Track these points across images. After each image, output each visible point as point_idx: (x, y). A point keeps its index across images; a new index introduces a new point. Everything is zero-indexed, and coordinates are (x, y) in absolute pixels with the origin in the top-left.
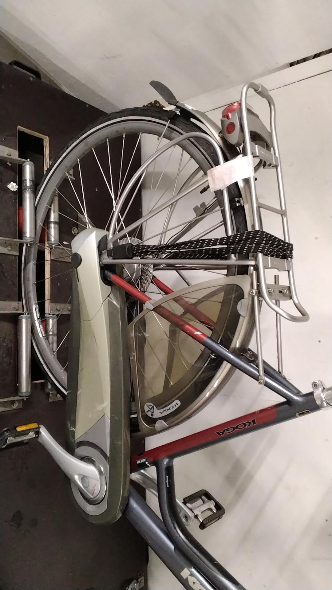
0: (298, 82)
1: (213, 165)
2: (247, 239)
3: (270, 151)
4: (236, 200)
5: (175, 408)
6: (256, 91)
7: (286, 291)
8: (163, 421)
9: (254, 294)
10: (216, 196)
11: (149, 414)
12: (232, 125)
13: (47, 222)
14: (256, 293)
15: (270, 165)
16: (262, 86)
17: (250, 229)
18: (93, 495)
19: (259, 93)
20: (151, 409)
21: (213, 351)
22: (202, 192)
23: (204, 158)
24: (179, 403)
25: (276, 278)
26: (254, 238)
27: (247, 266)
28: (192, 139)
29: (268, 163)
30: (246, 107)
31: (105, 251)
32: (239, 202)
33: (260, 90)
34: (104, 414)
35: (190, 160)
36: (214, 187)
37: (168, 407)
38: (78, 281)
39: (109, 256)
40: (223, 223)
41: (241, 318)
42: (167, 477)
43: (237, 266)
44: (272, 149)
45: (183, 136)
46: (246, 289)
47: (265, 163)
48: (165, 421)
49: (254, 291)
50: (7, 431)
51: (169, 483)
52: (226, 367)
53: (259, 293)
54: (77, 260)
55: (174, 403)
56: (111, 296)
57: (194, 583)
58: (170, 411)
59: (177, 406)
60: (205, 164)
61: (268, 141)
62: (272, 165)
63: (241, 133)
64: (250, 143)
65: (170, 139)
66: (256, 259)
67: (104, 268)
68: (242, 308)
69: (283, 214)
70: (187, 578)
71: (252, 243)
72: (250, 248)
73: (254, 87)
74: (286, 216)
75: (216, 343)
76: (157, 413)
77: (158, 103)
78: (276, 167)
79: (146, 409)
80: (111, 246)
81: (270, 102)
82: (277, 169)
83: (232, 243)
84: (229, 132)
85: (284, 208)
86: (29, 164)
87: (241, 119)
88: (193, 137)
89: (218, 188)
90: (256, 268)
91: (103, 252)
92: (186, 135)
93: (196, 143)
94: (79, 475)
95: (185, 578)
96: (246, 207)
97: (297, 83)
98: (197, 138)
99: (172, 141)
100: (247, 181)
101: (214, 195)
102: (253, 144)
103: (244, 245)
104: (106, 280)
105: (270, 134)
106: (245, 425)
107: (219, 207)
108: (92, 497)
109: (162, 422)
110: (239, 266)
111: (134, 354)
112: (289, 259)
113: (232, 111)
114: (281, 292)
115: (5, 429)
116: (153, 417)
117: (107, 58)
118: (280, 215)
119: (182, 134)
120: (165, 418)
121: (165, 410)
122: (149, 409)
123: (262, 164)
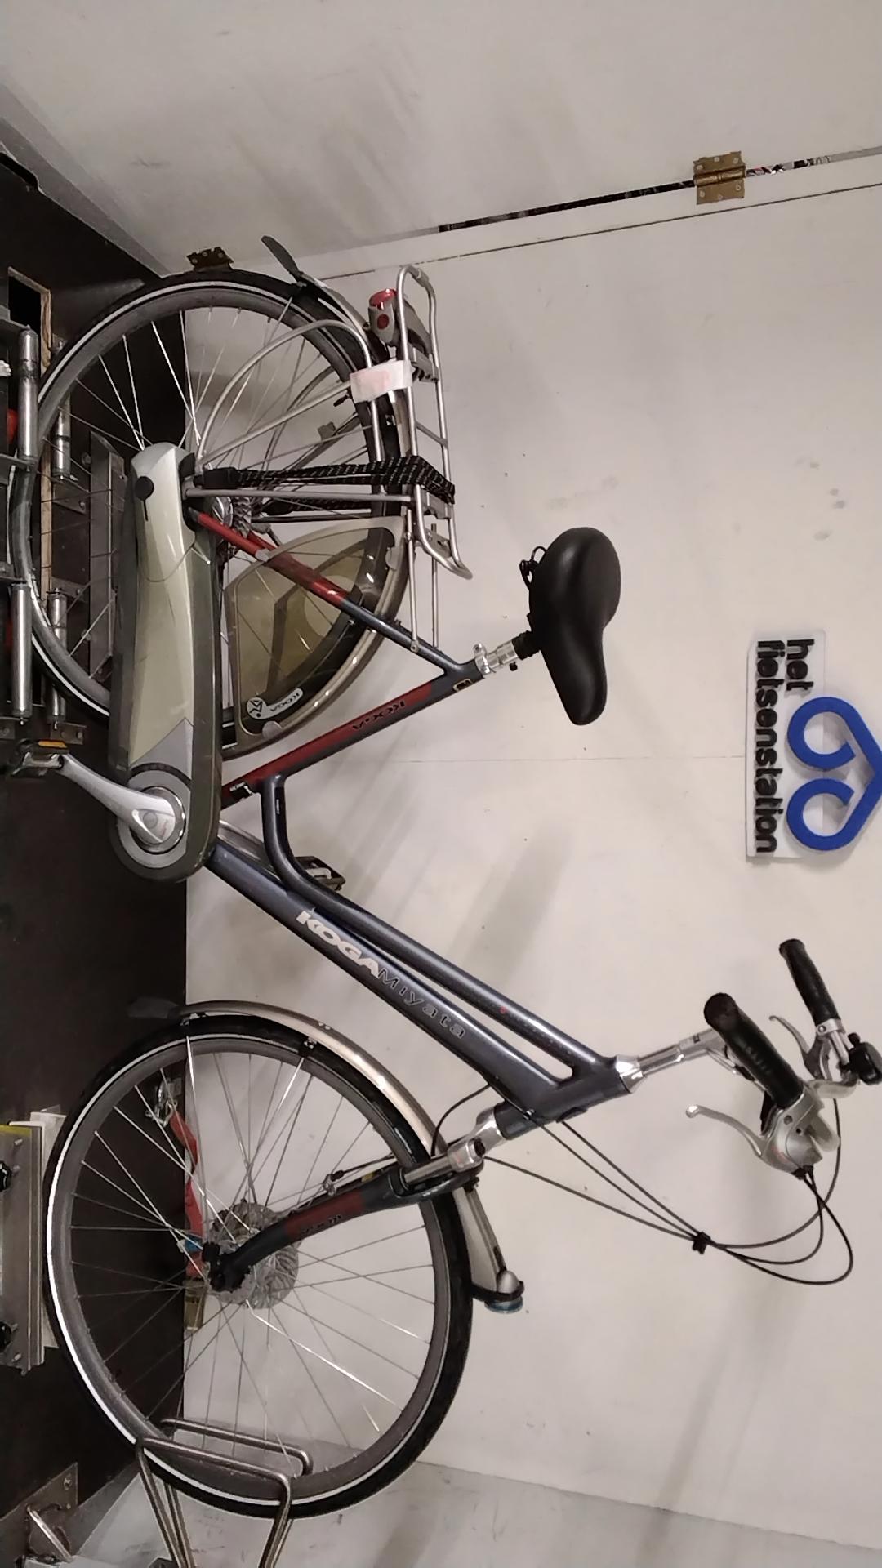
0: (461, 256)
1: (355, 368)
2: (401, 467)
3: (428, 357)
4: (387, 417)
5: (294, 701)
6: (414, 277)
7: (445, 543)
8: (275, 723)
9: (409, 538)
10: (357, 411)
11: (254, 715)
12: (385, 318)
13: (53, 435)
14: (411, 538)
15: (429, 377)
16: (422, 273)
17: (403, 455)
18: (161, 837)
19: (419, 281)
20: (257, 706)
21: (352, 615)
22: (336, 404)
23: (341, 357)
24: (301, 693)
25: (433, 527)
26: (411, 465)
27: (401, 503)
28: (324, 330)
29: (426, 374)
30: (403, 298)
31: (189, 478)
32: (390, 420)
33: (419, 277)
34: (183, 720)
35: (319, 357)
36: (358, 397)
37: (283, 701)
38: (147, 519)
39: (196, 485)
40: (366, 449)
41: (390, 572)
42: (278, 801)
43: (385, 504)
44: (430, 356)
45: (312, 324)
46: (398, 534)
47: (423, 373)
48: (278, 722)
49: (409, 534)
50: (25, 743)
51: (280, 808)
52: (369, 637)
53: (416, 537)
54: (145, 487)
55: (294, 693)
56: (196, 545)
57: (316, 926)
58: (286, 706)
59: (298, 698)
60: (343, 366)
61: (427, 346)
62: (431, 378)
63: (397, 331)
64: (408, 345)
65: (293, 327)
66: (412, 494)
67: (188, 503)
68: (393, 559)
69: (443, 444)
70: (306, 923)
71: (408, 472)
72: (405, 478)
73: (413, 272)
74: (447, 447)
75: (357, 604)
76: (267, 712)
77: (223, 252)
78: (436, 380)
79: (250, 707)
80: (199, 470)
81: (430, 293)
82: (436, 383)
83: (383, 471)
84: (381, 327)
85: (444, 436)
86: (31, 335)
87: (396, 312)
88: (326, 327)
89: (363, 398)
90: (412, 506)
91: (186, 479)
92: (316, 324)
93: (329, 335)
94: (140, 810)
95: (303, 923)
96: (399, 428)
97: (459, 258)
98: (331, 328)
99: (296, 330)
100: (401, 394)
101: (354, 410)
102: (411, 345)
103: (398, 474)
104: (189, 521)
105: (429, 336)
106: (391, 709)
107: (360, 426)
108: (161, 841)
109: (273, 724)
110: (389, 503)
111: (234, 627)
112: (450, 504)
113: (385, 300)
114: (439, 543)
115: (23, 740)
116: (260, 718)
117: (144, 164)
118: (439, 446)
119: (310, 321)
120: (278, 718)
121: (279, 706)
122: (254, 707)
123: (419, 374)
